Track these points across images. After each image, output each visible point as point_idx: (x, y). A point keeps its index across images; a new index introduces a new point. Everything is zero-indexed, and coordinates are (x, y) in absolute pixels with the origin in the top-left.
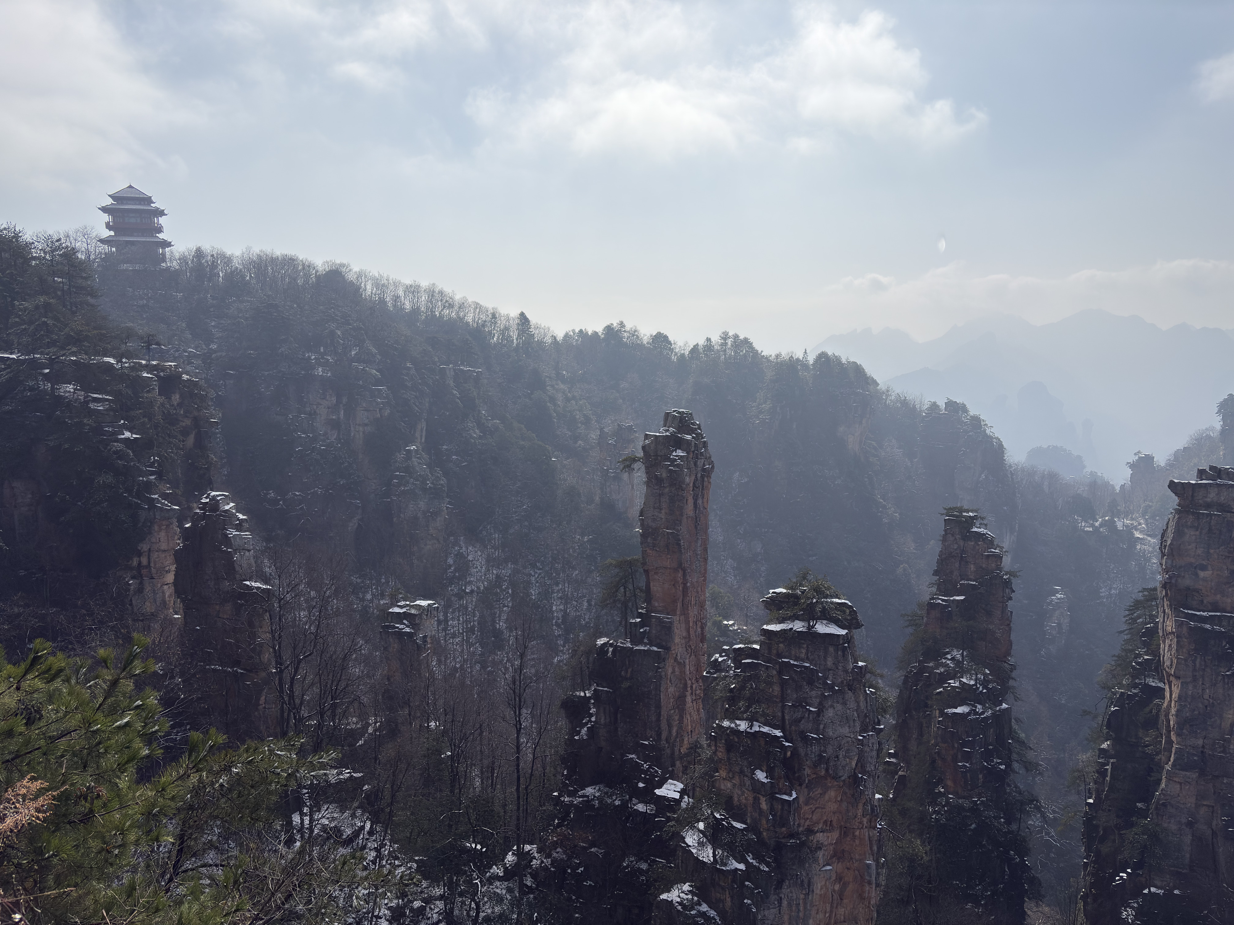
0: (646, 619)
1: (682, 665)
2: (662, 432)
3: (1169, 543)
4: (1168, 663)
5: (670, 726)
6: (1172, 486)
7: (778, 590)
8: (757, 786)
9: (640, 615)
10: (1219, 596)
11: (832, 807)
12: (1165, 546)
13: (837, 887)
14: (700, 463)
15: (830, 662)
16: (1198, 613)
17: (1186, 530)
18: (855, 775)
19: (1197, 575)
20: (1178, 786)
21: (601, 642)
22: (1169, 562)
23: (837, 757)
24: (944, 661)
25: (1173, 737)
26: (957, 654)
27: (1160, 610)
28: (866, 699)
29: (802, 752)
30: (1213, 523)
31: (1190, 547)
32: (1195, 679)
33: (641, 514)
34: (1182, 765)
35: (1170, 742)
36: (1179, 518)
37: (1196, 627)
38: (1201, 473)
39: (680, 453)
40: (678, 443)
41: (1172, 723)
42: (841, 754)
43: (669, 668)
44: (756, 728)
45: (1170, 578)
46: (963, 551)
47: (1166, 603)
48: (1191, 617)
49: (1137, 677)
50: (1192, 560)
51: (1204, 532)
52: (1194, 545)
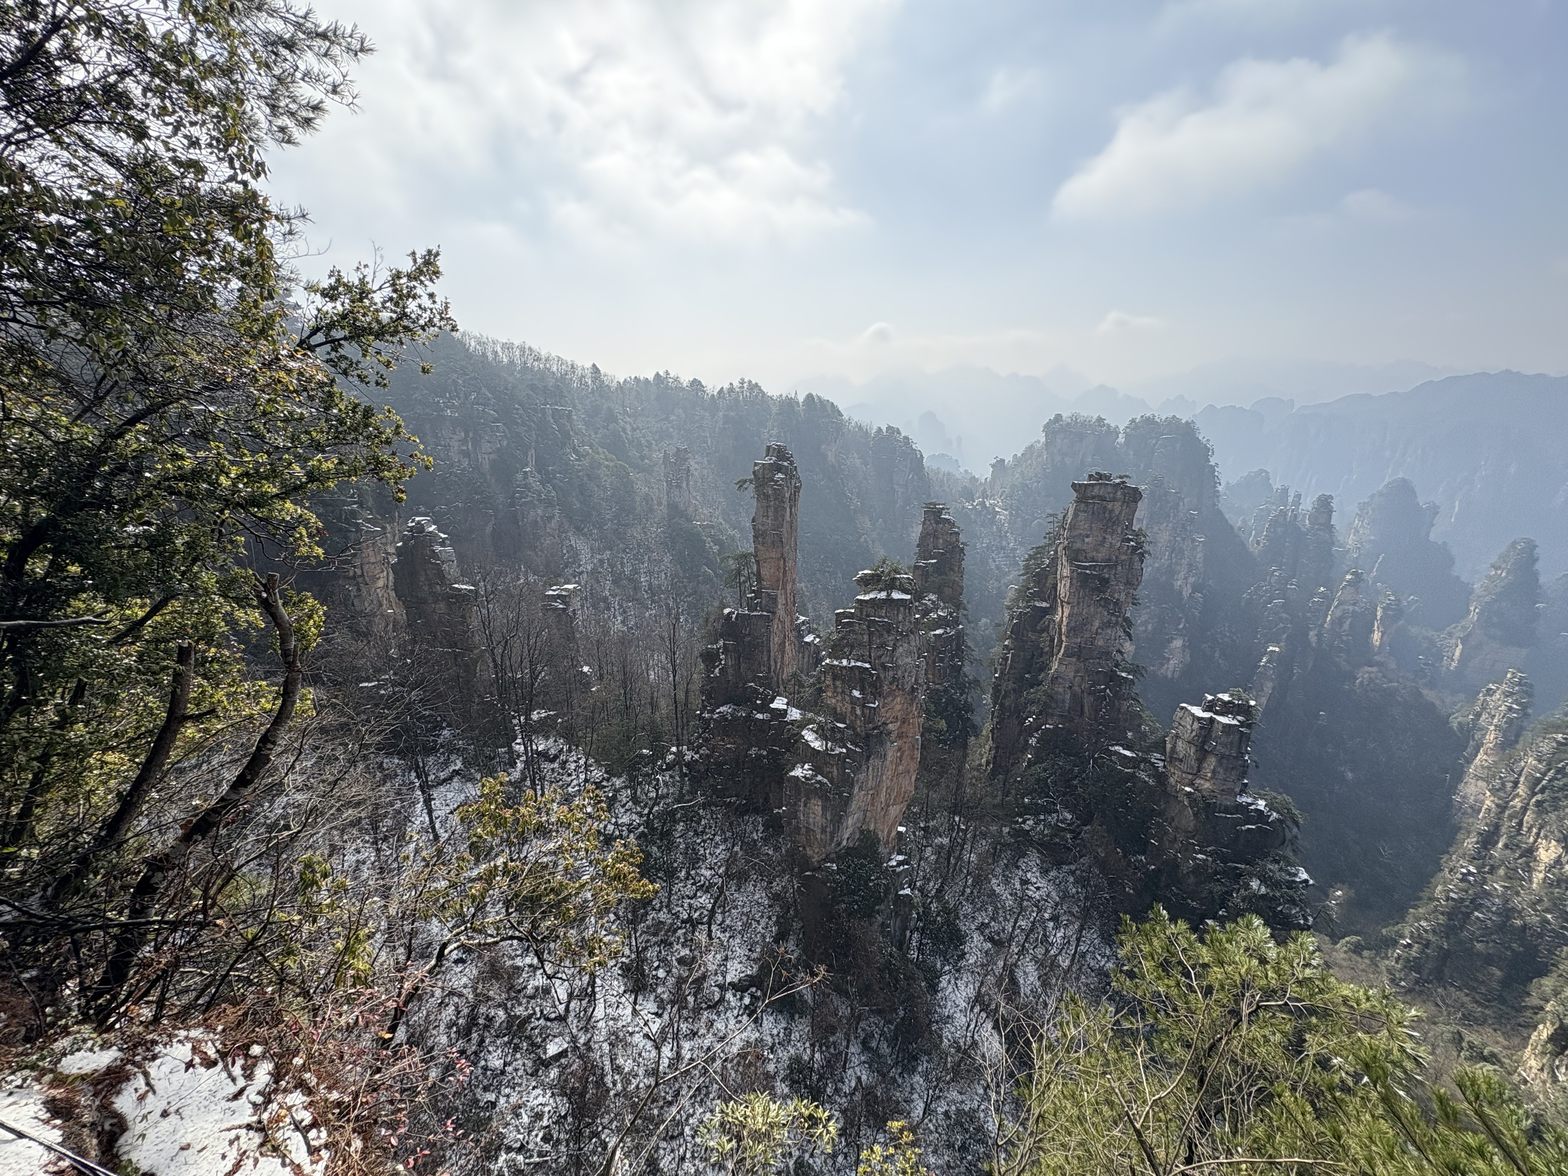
0: (758, 594)
1: (783, 623)
2: (767, 461)
3: (1069, 520)
5: (776, 663)
6: (1074, 485)
7: (866, 572)
8: (854, 701)
9: (754, 591)
10: (1095, 553)
11: (898, 707)
12: (1066, 524)
13: (899, 754)
14: (793, 482)
15: (900, 618)
16: (1083, 564)
17: (1079, 513)
19: (1084, 541)
20: (1064, 666)
21: (727, 611)
22: (1069, 534)
25: (1064, 638)
27: (1059, 563)
29: (882, 676)
30: (1096, 508)
31: (1081, 524)
32: (1079, 603)
33: (753, 521)
34: (1067, 654)
35: (1060, 641)
36: (1075, 506)
37: (1081, 573)
38: (1091, 477)
39: (780, 475)
40: (779, 469)
41: (1063, 629)
43: (776, 625)
44: (853, 664)
45: (1068, 544)
46: (936, 531)
47: (1064, 558)
48: (1079, 567)
49: (1028, 602)
50: (1082, 532)
51: (1090, 514)
52: (1083, 522)
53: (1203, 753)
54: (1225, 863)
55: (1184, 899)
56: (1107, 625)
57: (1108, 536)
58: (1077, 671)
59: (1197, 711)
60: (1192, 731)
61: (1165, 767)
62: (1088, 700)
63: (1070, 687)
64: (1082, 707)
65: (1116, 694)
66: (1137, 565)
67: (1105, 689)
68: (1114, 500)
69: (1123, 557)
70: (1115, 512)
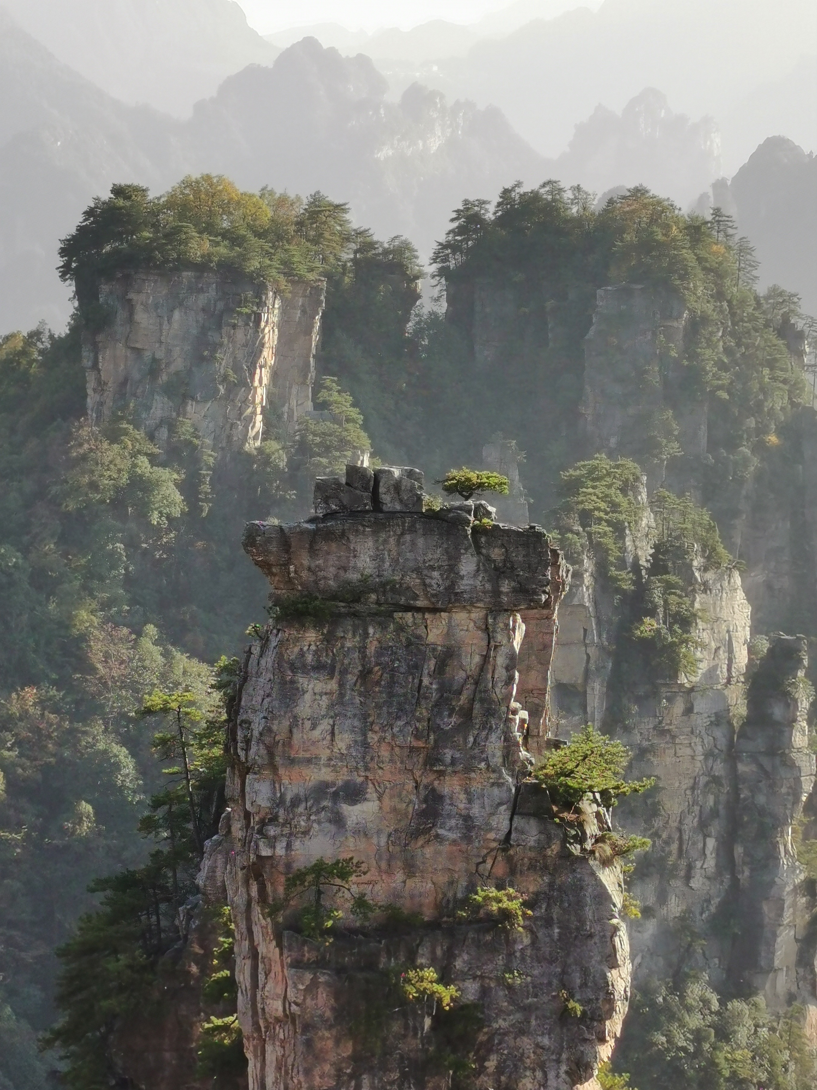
6: (252, 541)
17: (302, 681)
19: (340, 820)
30: (372, 648)
31: (316, 733)
38: (326, 496)
50: (325, 775)
51: (351, 678)
52: (325, 725)
70: (466, 661)
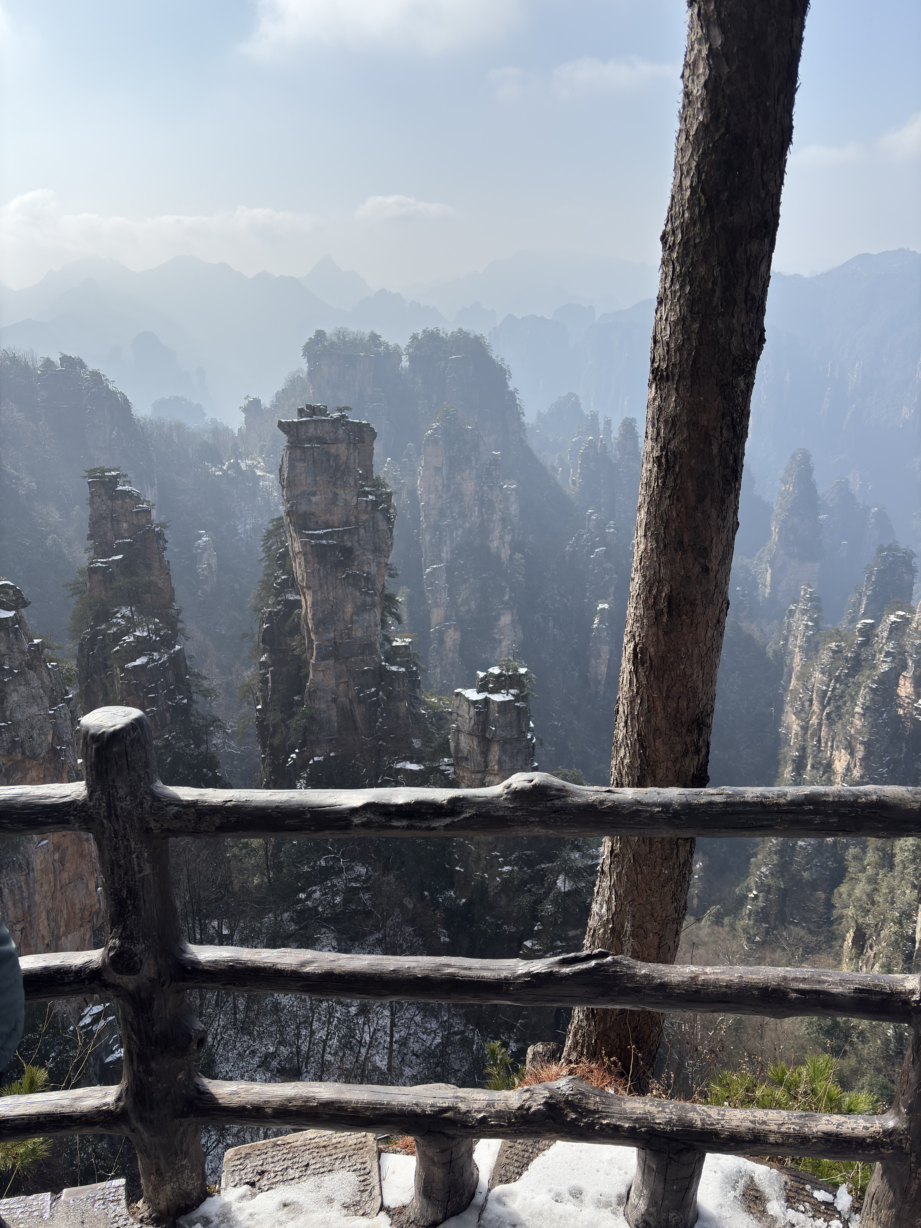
3: (286, 476)
4: (300, 578)
6: (281, 425)
10: (328, 515)
12: (283, 480)
13: (57, 856)
16: (316, 532)
17: (297, 464)
18: (54, 750)
19: (310, 500)
20: (321, 674)
22: (289, 493)
23: (32, 737)
24: (115, 620)
25: (313, 637)
26: (126, 611)
27: (288, 535)
28: (49, 674)
30: (316, 454)
31: (301, 478)
32: (321, 586)
34: (322, 657)
35: (311, 641)
36: (290, 453)
37: (316, 544)
38: (301, 412)
41: (310, 625)
42: (35, 733)
45: (291, 507)
46: (112, 511)
47: (292, 528)
48: (312, 536)
49: (279, 595)
50: (305, 488)
51: (310, 463)
52: (304, 475)
53: (485, 743)
54: (531, 865)
55: (499, 926)
56: (362, 608)
57: (340, 492)
58: (338, 677)
59: (472, 694)
60: (470, 719)
61: (455, 773)
62: (359, 712)
63: (334, 700)
64: (354, 721)
65: (389, 694)
66: (382, 525)
67: (377, 692)
68: (336, 441)
69: (364, 517)
70: (342, 457)
